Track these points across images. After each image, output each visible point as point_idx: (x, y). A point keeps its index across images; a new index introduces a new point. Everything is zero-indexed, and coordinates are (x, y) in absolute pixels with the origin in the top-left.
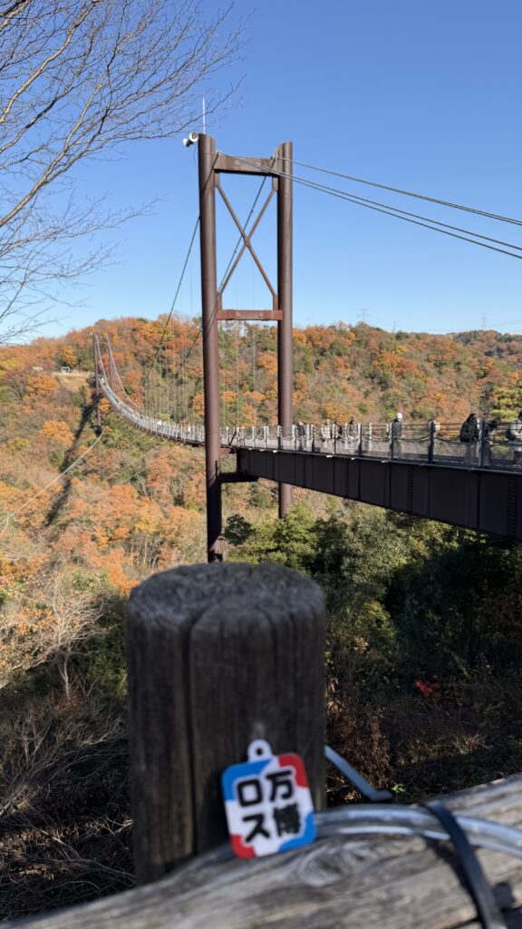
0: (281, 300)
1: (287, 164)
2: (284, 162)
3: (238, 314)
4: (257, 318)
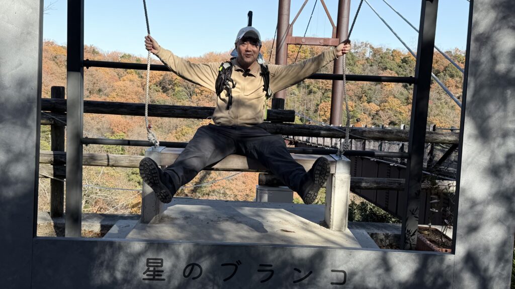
0: (338, 31)
3: (303, 40)
4: (319, 44)
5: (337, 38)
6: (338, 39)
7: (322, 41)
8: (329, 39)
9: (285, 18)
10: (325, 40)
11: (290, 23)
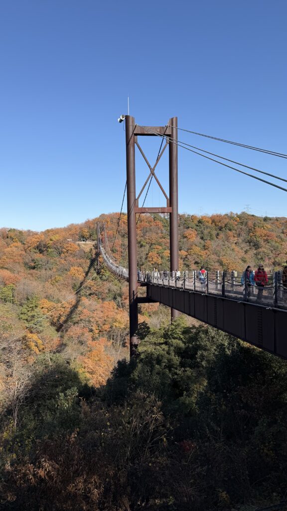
0: (171, 202)
1: (174, 129)
2: (172, 128)
3: (147, 210)
4: (158, 212)
5: (170, 206)
6: (171, 208)
7: (160, 210)
8: (165, 208)
9: (132, 195)
10: (162, 208)
11: (136, 198)
